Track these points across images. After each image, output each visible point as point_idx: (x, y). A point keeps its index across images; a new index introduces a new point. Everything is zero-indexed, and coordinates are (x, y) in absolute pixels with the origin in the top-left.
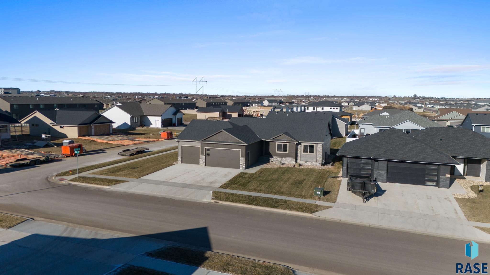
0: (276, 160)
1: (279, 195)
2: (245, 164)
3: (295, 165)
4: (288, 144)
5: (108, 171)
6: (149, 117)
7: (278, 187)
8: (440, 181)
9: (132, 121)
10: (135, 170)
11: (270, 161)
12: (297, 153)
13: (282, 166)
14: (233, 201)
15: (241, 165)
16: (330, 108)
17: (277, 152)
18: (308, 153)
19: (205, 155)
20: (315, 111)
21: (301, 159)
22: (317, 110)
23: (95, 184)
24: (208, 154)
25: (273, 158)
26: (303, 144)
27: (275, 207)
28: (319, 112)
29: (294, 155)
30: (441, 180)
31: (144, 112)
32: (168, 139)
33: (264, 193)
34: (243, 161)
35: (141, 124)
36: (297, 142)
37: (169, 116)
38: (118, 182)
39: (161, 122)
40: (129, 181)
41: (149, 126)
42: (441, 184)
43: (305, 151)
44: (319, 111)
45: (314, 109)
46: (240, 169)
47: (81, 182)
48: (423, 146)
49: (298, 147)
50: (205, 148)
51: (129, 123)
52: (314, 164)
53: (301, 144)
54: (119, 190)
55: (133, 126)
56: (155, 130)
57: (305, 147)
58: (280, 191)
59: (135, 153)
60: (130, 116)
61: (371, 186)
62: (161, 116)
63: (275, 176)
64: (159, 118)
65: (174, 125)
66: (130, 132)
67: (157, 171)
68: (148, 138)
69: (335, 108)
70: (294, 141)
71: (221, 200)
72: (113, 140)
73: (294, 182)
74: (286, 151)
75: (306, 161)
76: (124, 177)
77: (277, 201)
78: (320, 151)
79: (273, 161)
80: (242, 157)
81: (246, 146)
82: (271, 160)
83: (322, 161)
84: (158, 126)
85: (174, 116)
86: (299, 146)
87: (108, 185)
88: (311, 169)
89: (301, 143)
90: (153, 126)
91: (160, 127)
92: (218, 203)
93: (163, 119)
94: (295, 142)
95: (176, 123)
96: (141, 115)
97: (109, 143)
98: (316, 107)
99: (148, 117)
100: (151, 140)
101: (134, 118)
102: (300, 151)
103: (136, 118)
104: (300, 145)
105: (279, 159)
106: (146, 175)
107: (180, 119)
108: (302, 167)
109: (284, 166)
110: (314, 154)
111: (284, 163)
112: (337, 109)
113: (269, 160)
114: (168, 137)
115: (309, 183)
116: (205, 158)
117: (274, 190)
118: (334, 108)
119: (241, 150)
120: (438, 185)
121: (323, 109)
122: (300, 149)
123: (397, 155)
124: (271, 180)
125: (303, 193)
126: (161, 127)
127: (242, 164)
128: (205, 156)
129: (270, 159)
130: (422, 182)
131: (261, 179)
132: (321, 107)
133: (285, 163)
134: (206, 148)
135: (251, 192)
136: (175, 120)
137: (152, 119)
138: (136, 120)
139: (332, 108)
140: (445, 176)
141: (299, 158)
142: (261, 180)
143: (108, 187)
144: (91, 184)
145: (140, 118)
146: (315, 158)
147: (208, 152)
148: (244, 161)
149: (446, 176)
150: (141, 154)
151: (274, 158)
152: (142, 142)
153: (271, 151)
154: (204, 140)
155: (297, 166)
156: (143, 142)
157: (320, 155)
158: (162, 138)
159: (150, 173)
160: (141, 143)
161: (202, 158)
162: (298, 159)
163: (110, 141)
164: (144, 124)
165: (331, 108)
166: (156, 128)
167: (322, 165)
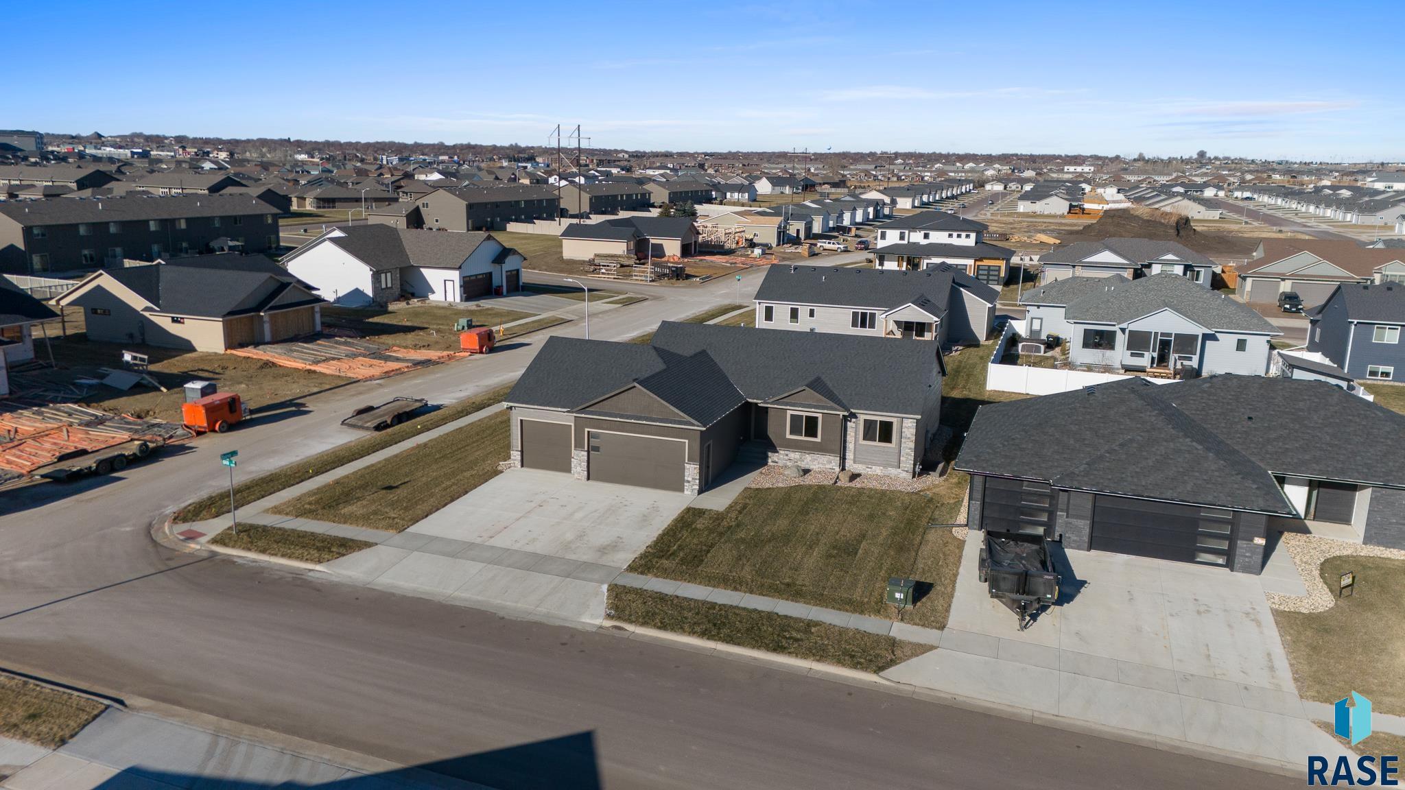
0: (786, 458)
1: (792, 600)
2: (698, 481)
3: (838, 478)
4: (820, 416)
5: (317, 502)
6: (424, 271)
7: (790, 568)
8: (1237, 553)
9: (378, 285)
10: (392, 496)
11: (770, 460)
12: (845, 441)
13: (800, 481)
14: (663, 627)
15: (688, 482)
16: (946, 234)
17: (788, 436)
18: (877, 443)
19: (586, 449)
20: (905, 242)
21: (855, 457)
22: (911, 241)
23: (283, 556)
24: (596, 449)
25: (778, 452)
26: (862, 418)
27: (778, 648)
28: (916, 245)
29: (837, 446)
30: (1239, 551)
31: (410, 256)
32: (481, 352)
33: (751, 593)
34: (692, 472)
35: (401, 290)
36: (846, 414)
37: (482, 266)
38: (346, 546)
39: (461, 286)
40: (377, 544)
41: (424, 297)
42: (1238, 560)
43: (868, 435)
44: (915, 243)
45: (902, 238)
46: (686, 492)
47: (243, 549)
48: (1195, 452)
49: (848, 423)
50: (587, 430)
51: (369, 292)
52: (893, 471)
53: (856, 417)
54: (350, 577)
55: (378, 300)
56: (442, 311)
57: (869, 425)
58: (795, 584)
59: (389, 422)
60: (371, 270)
61: (1045, 583)
62: (460, 268)
63: (782, 524)
64: (455, 275)
65: (497, 293)
66: (371, 320)
67: (452, 501)
68: (424, 346)
69: (964, 234)
70: (836, 410)
71: (631, 622)
72: (327, 360)
73: (834, 548)
74: (815, 436)
75: (869, 463)
76: (363, 525)
77: (785, 624)
78: (909, 438)
79: (777, 460)
80: (691, 460)
81: (701, 431)
82: (772, 457)
83: (915, 465)
84: (450, 298)
85: (498, 267)
86: (850, 421)
87: (320, 562)
88: (883, 493)
89: (858, 415)
90: (436, 297)
91: (458, 299)
92: (622, 632)
93: (464, 277)
94: (841, 413)
95: (502, 286)
96: (403, 265)
97: (314, 372)
98: (907, 232)
99: (422, 270)
100: (433, 354)
101: (383, 276)
102: (853, 434)
103: (389, 275)
104: (853, 420)
105: (795, 455)
106: (423, 518)
107: (515, 272)
108: (857, 484)
109: (809, 480)
110: (893, 445)
111: (807, 467)
112: (968, 236)
113: (767, 457)
114: (481, 347)
115: (876, 551)
116: (586, 458)
117: (778, 582)
118: (959, 236)
119: (687, 441)
120: (1229, 565)
121: (926, 236)
122: (855, 430)
123: (1122, 478)
124: (770, 541)
125: (857, 596)
126: (461, 300)
127: (690, 479)
128: (586, 453)
129: (770, 454)
130: (1187, 554)
131: (742, 535)
132: (923, 233)
133: (811, 467)
134: (589, 432)
135: (714, 587)
136: (500, 279)
137: (433, 276)
138: (387, 280)
139: (955, 234)
140: (1252, 540)
141: (850, 455)
142: (743, 540)
143: (318, 567)
144: (273, 555)
145: (398, 275)
146: (896, 457)
147: (594, 442)
148: (697, 471)
149: (1255, 542)
150: (407, 421)
151: (781, 452)
152: (406, 364)
153: (772, 432)
154: (582, 411)
155: (844, 482)
156: (410, 364)
157: (910, 449)
158: (465, 350)
159: (434, 510)
160: (406, 370)
161: (579, 459)
162: (847, 457)
163: (316, 362)
164: (411, 290)
165: (950, 236)
166: (447, 305)
167: (914, 477)
